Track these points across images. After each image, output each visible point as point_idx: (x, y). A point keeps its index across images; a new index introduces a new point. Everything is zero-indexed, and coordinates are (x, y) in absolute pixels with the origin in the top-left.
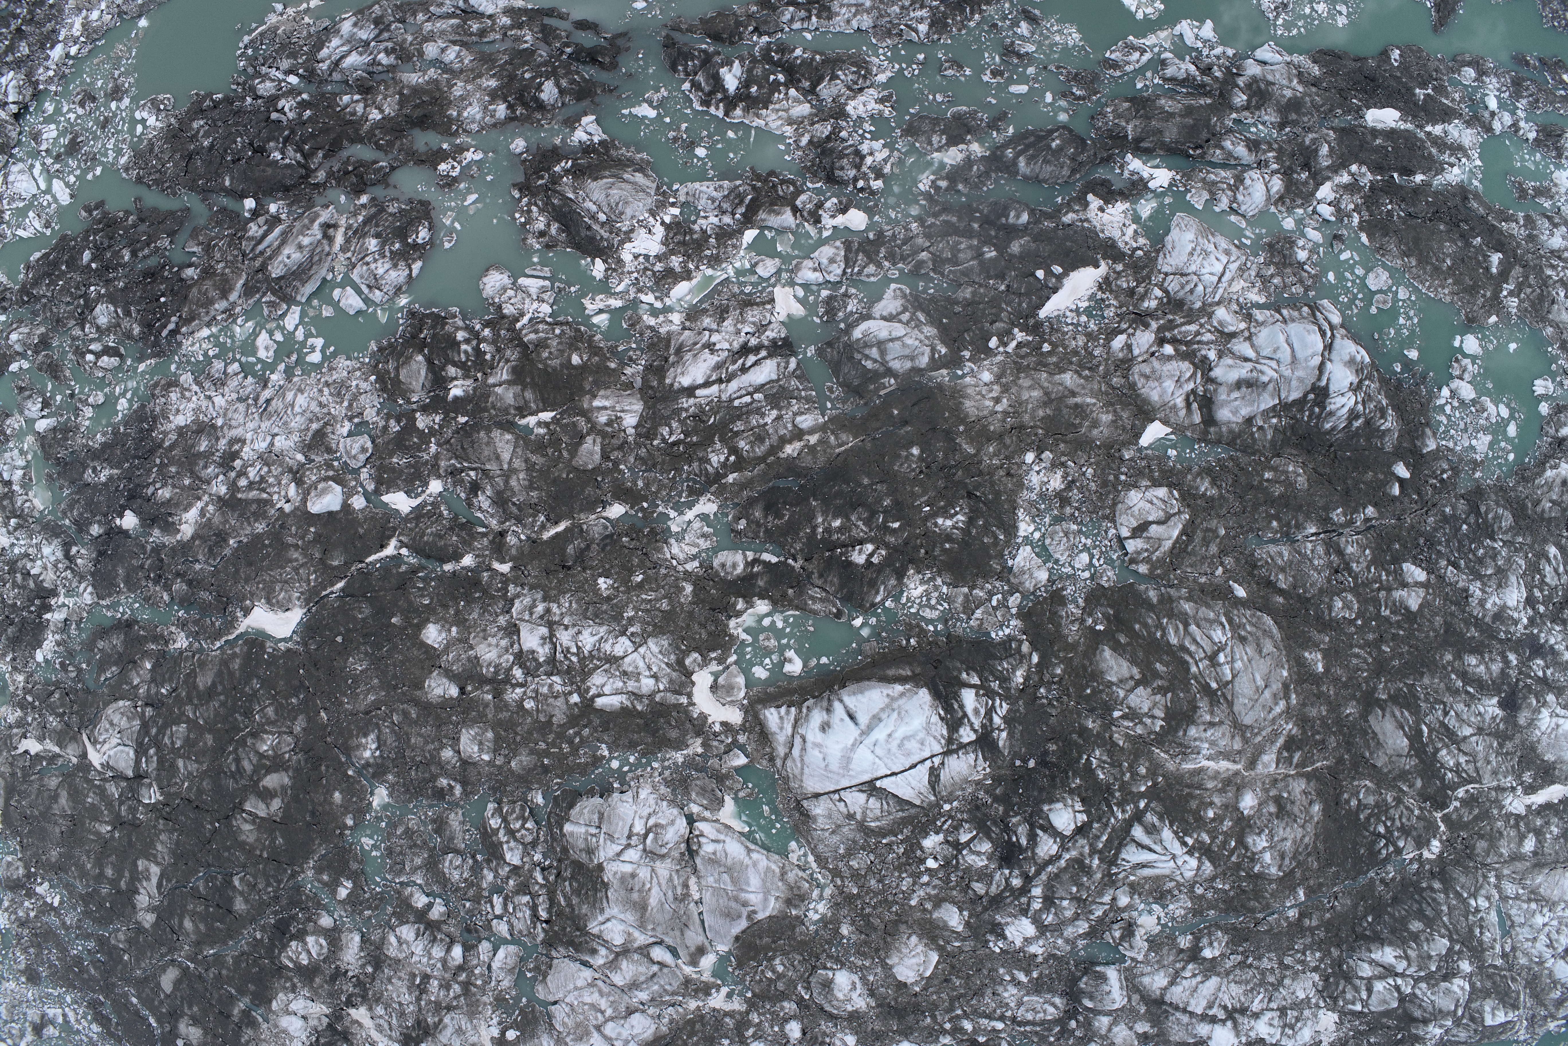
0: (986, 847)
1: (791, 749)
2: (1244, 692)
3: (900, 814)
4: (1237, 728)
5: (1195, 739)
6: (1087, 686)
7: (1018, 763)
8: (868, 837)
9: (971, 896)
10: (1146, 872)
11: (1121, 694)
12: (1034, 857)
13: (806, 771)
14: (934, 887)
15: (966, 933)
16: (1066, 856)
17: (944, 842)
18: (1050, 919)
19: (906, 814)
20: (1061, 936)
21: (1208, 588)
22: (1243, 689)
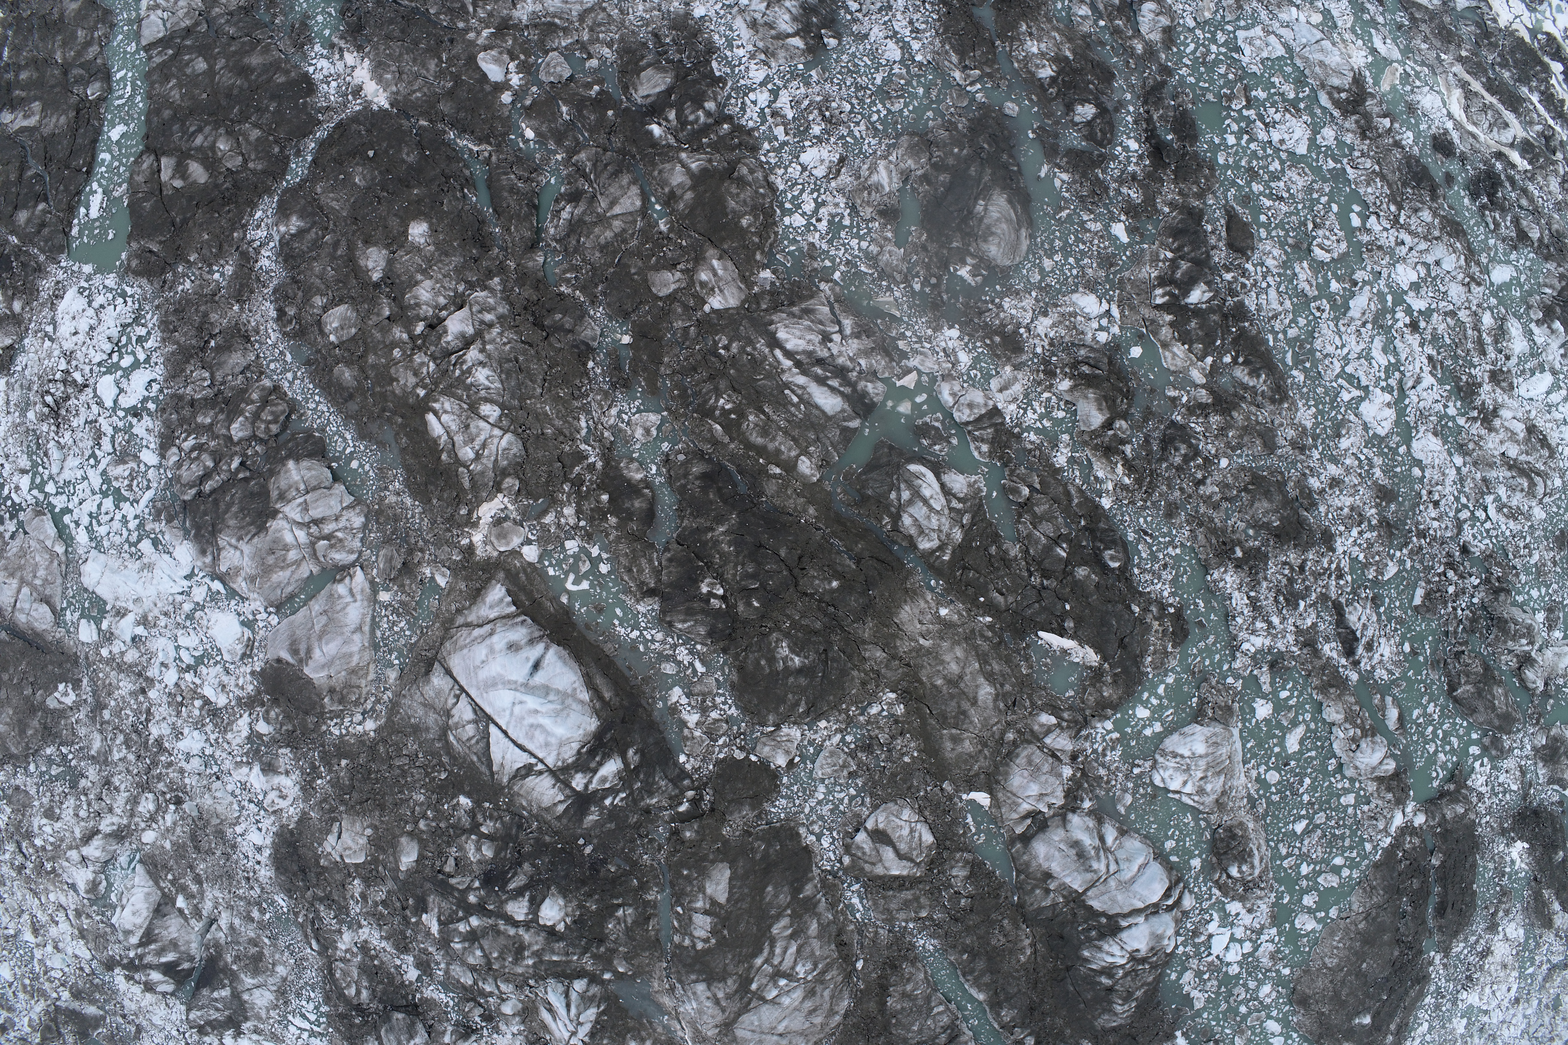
0: (489, 853)
1: (478, 626)
2: (764, 1017)
3: (475, 759)
4: (727, 1027)
5: (694, 993)
6: (689, 869)
7: (581, 842)
8: (439, 740)
9: (438, 863)
10: (545, 1015)
11: (699, 904)
12: (503, 903)
13: (465, 651)
14: (428, 825)
15: (401, 876)
16: (521, 931)
17: (472, 813)
18: (458, 946)
19: (478, 764)
20: (448, 964)
21: (845, 938)
22: (766, 1015)
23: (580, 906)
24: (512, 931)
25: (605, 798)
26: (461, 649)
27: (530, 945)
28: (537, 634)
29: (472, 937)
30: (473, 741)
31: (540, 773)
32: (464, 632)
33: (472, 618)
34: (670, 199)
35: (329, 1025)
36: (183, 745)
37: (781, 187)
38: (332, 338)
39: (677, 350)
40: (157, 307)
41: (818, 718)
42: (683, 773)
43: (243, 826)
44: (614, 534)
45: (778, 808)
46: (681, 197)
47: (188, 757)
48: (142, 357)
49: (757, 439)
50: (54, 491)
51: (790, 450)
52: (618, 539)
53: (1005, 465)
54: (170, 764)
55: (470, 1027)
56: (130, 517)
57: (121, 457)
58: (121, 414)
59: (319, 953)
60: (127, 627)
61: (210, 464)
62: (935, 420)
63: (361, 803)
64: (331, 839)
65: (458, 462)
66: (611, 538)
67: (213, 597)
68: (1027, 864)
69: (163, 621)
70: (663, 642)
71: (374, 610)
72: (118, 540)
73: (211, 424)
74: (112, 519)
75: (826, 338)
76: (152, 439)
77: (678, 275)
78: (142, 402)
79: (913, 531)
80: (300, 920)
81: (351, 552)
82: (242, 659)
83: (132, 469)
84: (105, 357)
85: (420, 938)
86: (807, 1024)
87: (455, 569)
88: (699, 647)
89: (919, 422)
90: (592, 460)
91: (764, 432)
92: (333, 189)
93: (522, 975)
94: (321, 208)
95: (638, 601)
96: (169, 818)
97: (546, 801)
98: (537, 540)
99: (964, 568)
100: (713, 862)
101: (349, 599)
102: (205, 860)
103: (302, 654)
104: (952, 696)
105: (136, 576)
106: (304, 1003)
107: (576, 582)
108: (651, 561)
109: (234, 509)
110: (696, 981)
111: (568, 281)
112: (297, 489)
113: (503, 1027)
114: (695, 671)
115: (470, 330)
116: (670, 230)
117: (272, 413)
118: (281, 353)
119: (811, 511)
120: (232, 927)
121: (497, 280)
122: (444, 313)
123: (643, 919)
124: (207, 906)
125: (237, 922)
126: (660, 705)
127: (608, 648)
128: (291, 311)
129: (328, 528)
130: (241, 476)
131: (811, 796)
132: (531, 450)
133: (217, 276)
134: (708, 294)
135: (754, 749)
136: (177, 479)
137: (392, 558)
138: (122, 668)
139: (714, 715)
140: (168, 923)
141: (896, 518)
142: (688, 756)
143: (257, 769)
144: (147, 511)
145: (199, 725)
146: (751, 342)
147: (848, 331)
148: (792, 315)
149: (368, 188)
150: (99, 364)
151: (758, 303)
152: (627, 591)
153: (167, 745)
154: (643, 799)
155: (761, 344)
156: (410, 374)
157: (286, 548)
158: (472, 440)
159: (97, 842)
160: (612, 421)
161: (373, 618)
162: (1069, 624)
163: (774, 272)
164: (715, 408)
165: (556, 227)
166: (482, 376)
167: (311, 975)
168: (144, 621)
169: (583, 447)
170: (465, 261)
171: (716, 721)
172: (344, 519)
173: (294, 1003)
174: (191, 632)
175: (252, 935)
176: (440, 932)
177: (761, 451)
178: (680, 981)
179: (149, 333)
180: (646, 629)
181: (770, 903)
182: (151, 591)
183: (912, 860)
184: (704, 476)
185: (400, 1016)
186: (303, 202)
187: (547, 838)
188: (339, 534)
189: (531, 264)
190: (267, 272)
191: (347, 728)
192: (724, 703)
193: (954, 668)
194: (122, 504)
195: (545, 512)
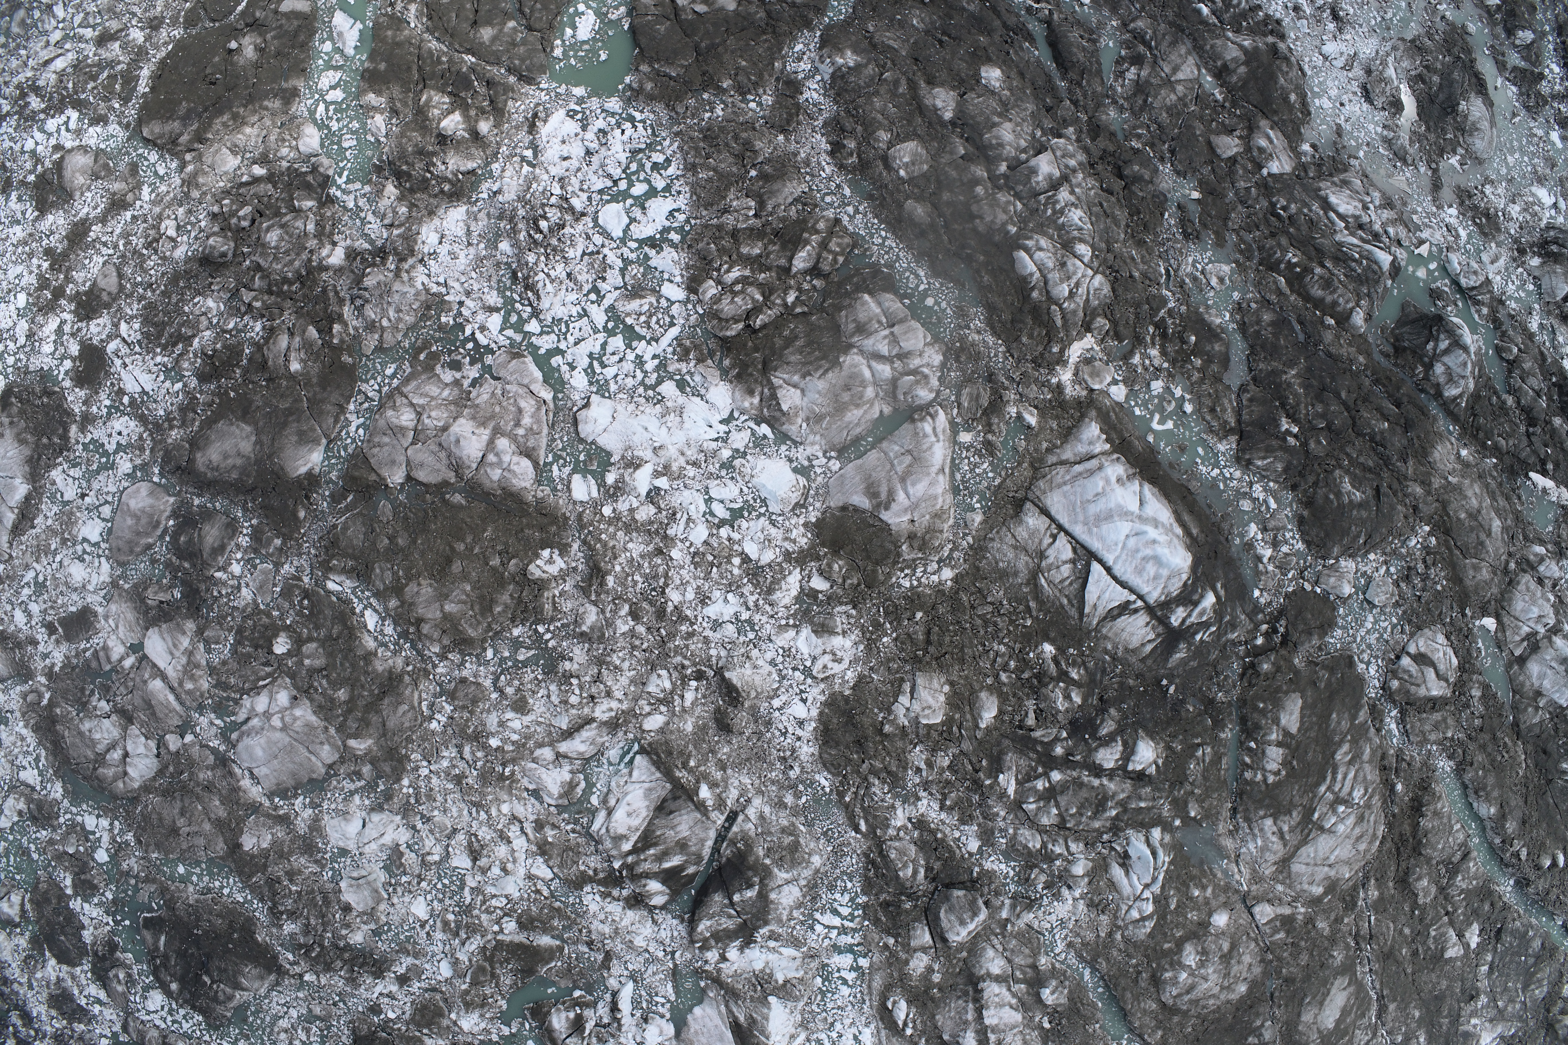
0: (1077, 699)
1: (1076, 463)
2: (1320, 848)
3: (1065, 601)
4: (1284, 863)
5: (1261, 830)
6: (1264, 702)
7: (1165, 682)
8: (1028, 584)
9: (1017, 718)
10: (1117, 872)
11: (1274, 737)
12: (1091, 751)
13: (1067, 488)
14: (1009, 677)
15: (979, 734)
16: (1105, 781)
17: (1055, 659)
18: (1033, 807)
19: (1067, 608)
20: (1016, 829)
21: (1386, 762)
22: (1322, 845)
23: (1168, 748)
24: (1096, 782)
25: (1196, 633)
26: (1059, 486)
27: (1115, 794)
28: (1131, 471)
29: (1051, 794)
30: (1067, 583)
31: (1136, 611)
32: (1061, 470)
33: (1067, 454)
34: (1221, 73)
35: (865, 917)
36: (712, 611)
37: (1309, 73)
38: (902, 173)
39: (1240, 207)
40: (677, 134)
41: (1367, 552)
42: (1257, 608)
43: (784, 698)
44: (1196, 376)
45: (1336, 639)
46: (1234, 71)
47: (717, 625)
48: (660, 184)
49: (1317, 292)
50: (538, 330)
51: (1347, 302)
52: (1202, 380)
53: (1495, 328)
54: (690, 635)
55: (1029, 898)
56: (647, 357)
57: (634, 292)
58: (634, 245)
59: (864, 835)
60: (643, 479)
61: (759, 297)
62: (1444, 285)
63: (937, 659)
64: (904, 700)
65: (1051, 299)
66: (1194, 379)
67: (759, 442)
68: (1522, 685)
69: (691, 471)
70: (1240, 480)
71: (954, 452)
72: (630, 382)
73: (760, 256)
74: (621, 360)
75: (1365, 208)
76: (677, 272)
77: (1237, 141)
78: (661, 233)
79: (1442, 380)
80: (847, 799)
81: (931, 391)
82: (793, 509)
83: (651, 304)
84: (609, 183)
85: (990, 802)
86: (1354, 852)
87: (1042, 410)
88: (1271, 484)
89: (1433, 286)
90: (1171, 305)
91: (1327, 284)
92: (888, 28)
93: (1097, 830)
94: (874, 46)
95: (1220, 440)
96: (689, 696)
97: (1135, 642)
98: (1125, 382)
99: (1475, 415)
100: (1286, 693)
101: (933, 439)
102: (730, 743)
103: (883, 496)
104: (1472, 529)
105: (657, 423)
106: (837, 896)
107: (1162, 422)
108: (1230, 401)
109: (799, 343)
110: (1264, 817)
111: (1139, 136)
112: (879, 322)
113: (1065, 892)
114: (1268, 508)
115: (1057, 174)
116: (1225, 100)
117: (839, 245)
118: (838, 186)
119: (1361, 359)
120: (762, 817)
121: (1071, 129)
122: (1023, 156)
123: (1217, 758)
124: (733, 794)
125: (767, 810)
126: (1237, 541)
127: (1194, 485)
128: (851, 144)
129: (915, 362)
130: (798, 310)
131: (1362, 626)
132: (1120, 291)
133: (752, 105)
134: (1267, 159)
135: (1317, 583)
136: (713, 314)
137: (978, 396)
138: (631, 526)
139: (1285, 549)
140: (675, 822)
141: (1429, 367)
142: (1261, 590)
143: (806, 631)
144: (670, 349)
145: (733, 587)
146: (1306, 205)
147: (1377, 203)
148: (1334, 184)
149: (927, 32)
150: (601, 192)
151: (1306, 172)
152: (1211, 430)
153: (688, 613)
154: (1226, 633)
155: (1315, 207)
156: (999, 211)
157: (863, 384)
158: (1069, 278)
159: (587, 733)
160: (1189, 269)
161: (953, 460)
162: (1550, 466)
163: (1313, 146)
164: (1279, 262)
165: (1122, 86)
166: (1076, 216)
167: (851, 862)
168: (665, 471)
169: (1165, 292)
170: (1039, 109)
171: (1286, 554)
172: (926, 355)
173: (825, 896)
174: (729, 482)
175: (785, 823)
176: (1016, 792)
177: (1318, 303)
178: (1247, 820)
179: (668, 161)
180: (1225, 467)
181: (1334, 730)
182: (679, 437)
183: (1447, 681)
184: (1273, 324)
185: (961, 893)
186: (853, 38)
187: (1131, 682)
188: (926, 370)
189: (1104, 117)
190: (815, 105)
191: (918, 579)
192: (1293, 538)
193: (1474, 502)
194: (634, 344)
195: (1131, 353)
